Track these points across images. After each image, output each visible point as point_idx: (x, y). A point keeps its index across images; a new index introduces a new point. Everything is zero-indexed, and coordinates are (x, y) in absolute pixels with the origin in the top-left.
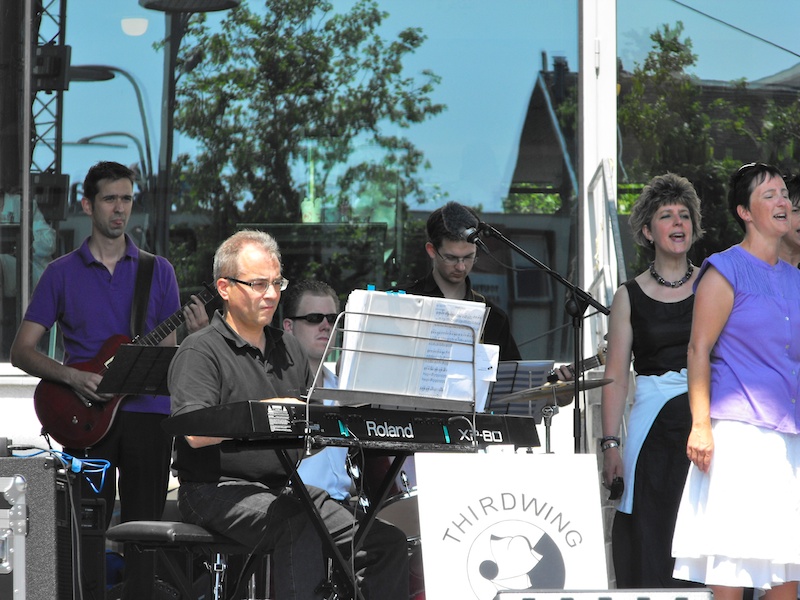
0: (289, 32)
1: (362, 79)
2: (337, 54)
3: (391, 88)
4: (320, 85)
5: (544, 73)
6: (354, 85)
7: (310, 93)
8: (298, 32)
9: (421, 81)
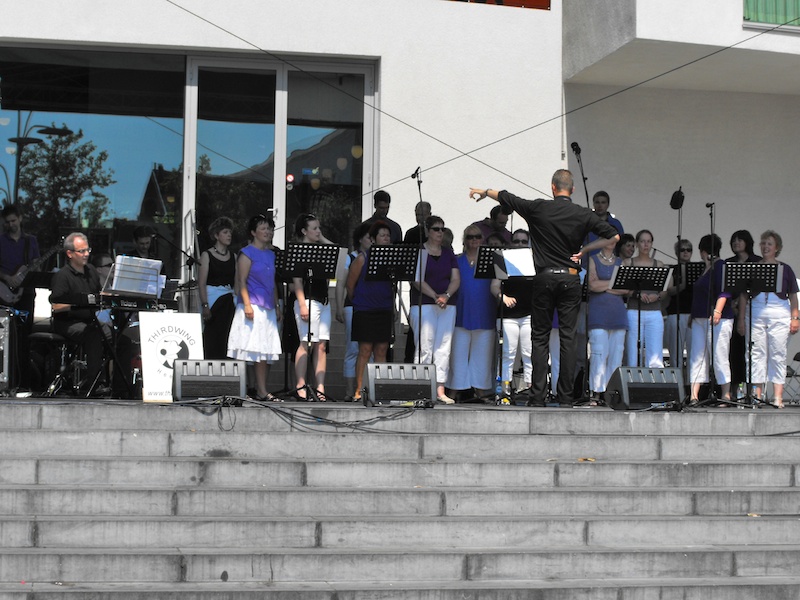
0: (61, 152)
1: (87, 171)
2: (79, 160)
3: (97, 175)
4: (72, 173)
5: (155, 170)
6: (84, 173)
7: (67, 176)
8: (64, 152)
9: (108, 172)
